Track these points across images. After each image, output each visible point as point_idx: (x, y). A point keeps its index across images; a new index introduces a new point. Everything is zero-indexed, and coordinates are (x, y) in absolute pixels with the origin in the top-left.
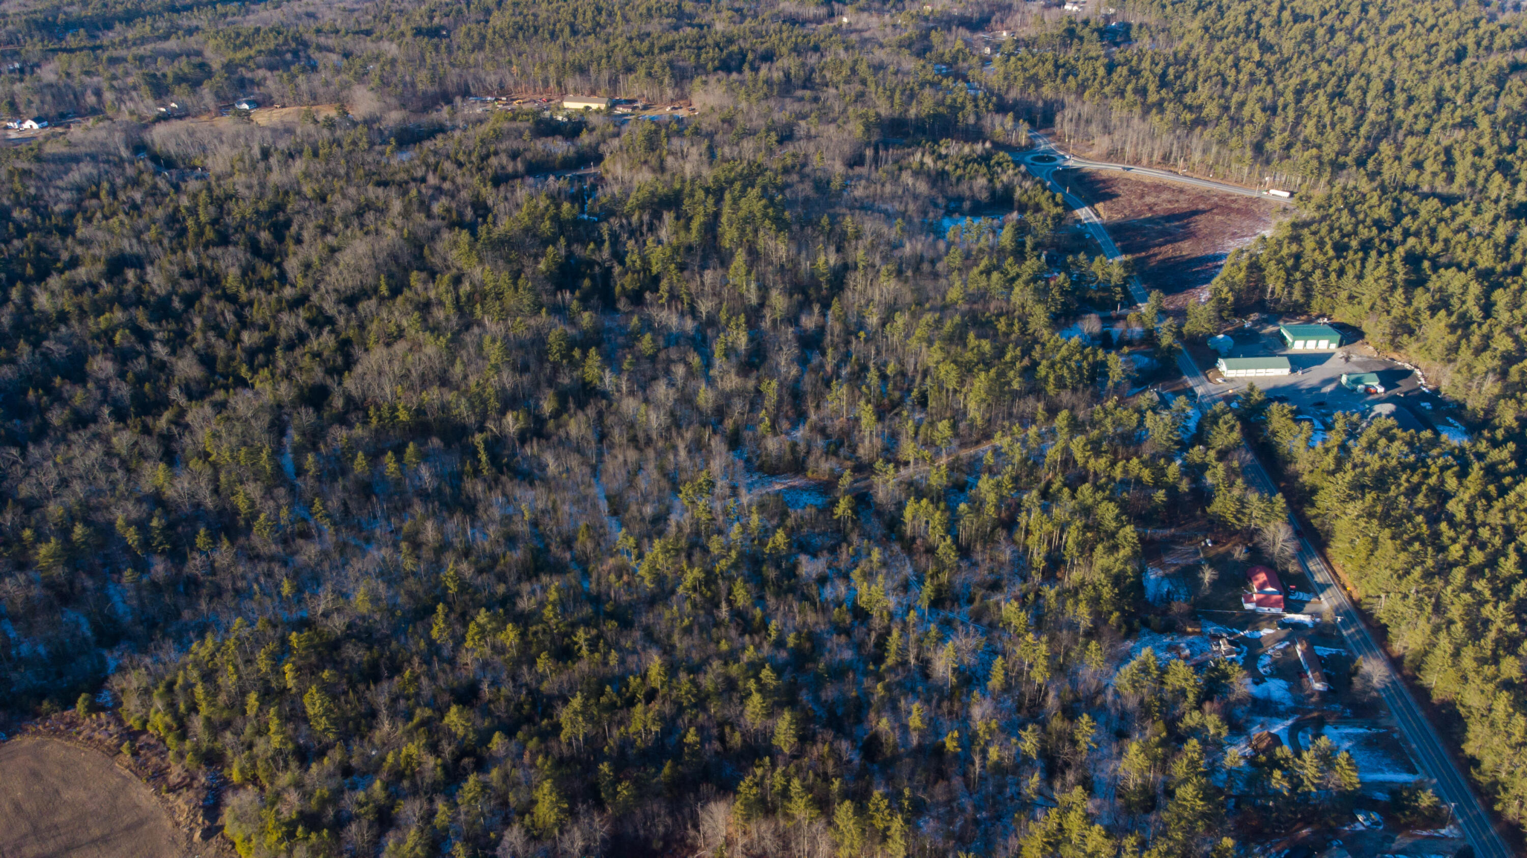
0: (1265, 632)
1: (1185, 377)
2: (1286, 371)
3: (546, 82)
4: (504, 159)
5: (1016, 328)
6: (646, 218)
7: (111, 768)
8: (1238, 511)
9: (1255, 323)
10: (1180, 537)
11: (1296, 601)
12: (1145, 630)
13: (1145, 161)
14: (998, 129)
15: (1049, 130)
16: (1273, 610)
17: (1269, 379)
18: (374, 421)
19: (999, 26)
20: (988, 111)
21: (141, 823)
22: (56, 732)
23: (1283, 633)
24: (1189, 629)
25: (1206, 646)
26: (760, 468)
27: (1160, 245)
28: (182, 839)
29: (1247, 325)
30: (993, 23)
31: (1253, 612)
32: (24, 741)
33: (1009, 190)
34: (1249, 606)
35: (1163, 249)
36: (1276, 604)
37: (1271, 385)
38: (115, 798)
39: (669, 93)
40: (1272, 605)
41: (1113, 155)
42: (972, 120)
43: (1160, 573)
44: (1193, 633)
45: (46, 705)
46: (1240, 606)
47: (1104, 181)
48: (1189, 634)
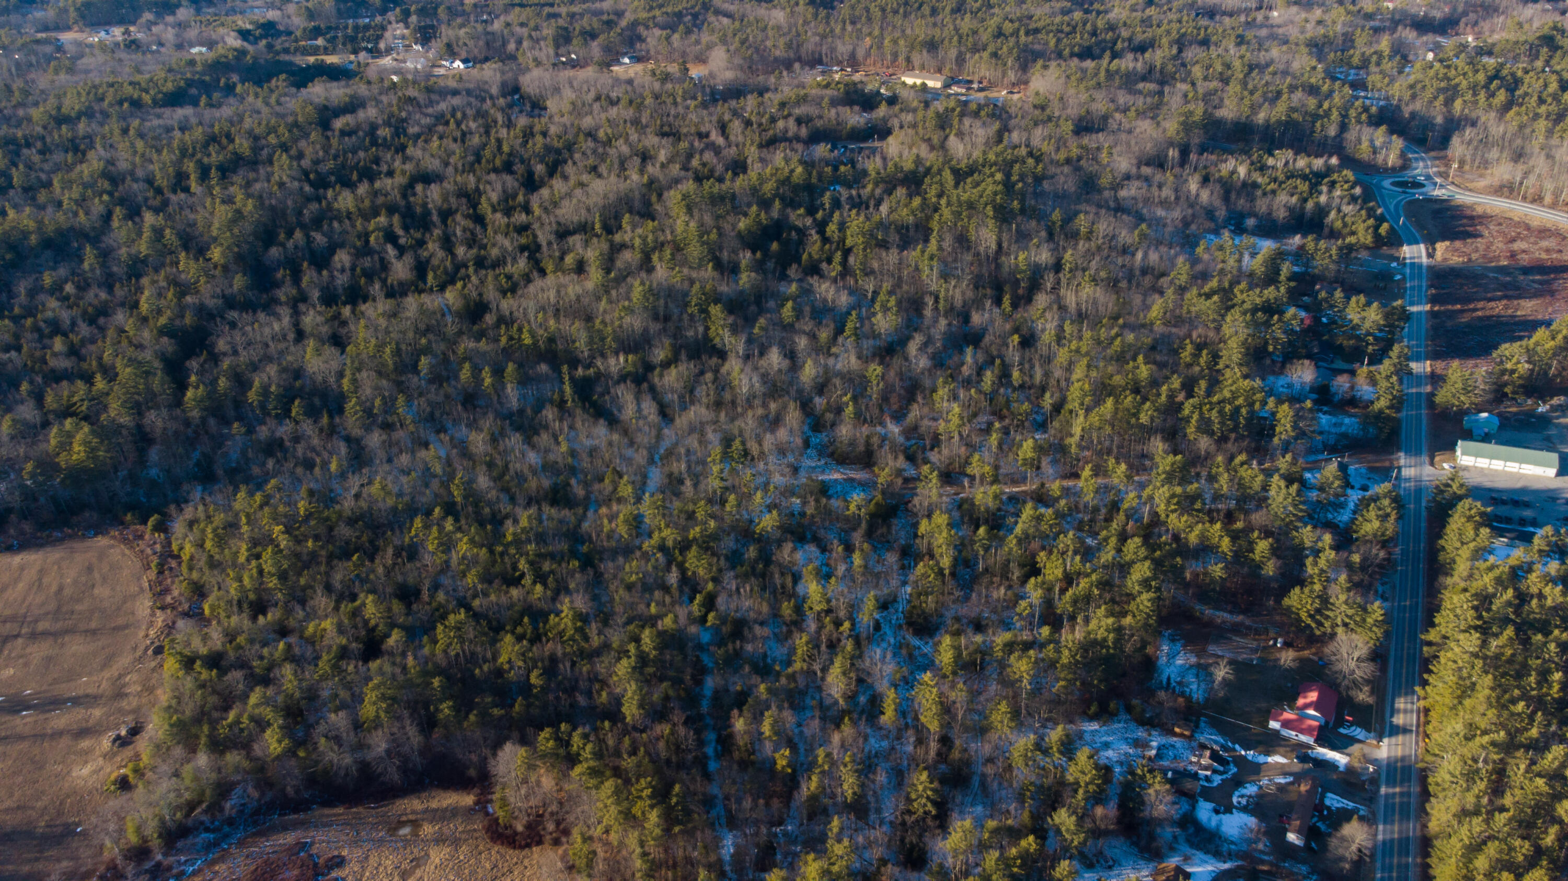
0: (1278, 759)
1: (1402, 454)
2: (1551, 472)
3: (895, 55)
4: (791, 123)
5: (1202, 361)
6: (878, 191)
7: (139, 579)
8: (1318, 611)
9: (1554, 409)
10: (1249, 628)
11: (1346, 736)
12: (1124, 716)
13: (1548, 199)
14: (1365, 145)
15: (1442, 154)
16: (1303, 738)
17: (1522, 476)
18: (504, 340)
19: (1469, 29)
20: (1359, 122)
21: (126, 627)
22: (125, 541)
23: (1297, 766)
24: (1177, 730)
25: (1186, 753)
26: (831, 455)
27: (1490, 300)
28: (142, 647)
29: (1542, 409)
30: (1462, 25)
31: (1276, 732)
32: (102, 541)
33: (1322, 212)
34: (1274, 725)
35: (1492, 304)
36: (1308, 731)
37: (1519, 485)
38: (125, 602)
39: (1012, 76)
40: (1302, 731)
41: (1507, 189)
42: (1332, 131)
43: (1193, 660)
44: (1181, 735)
45: (129, 517)
46: (1265, 724)
47: (1472, 218)
48: (1175, 734)
